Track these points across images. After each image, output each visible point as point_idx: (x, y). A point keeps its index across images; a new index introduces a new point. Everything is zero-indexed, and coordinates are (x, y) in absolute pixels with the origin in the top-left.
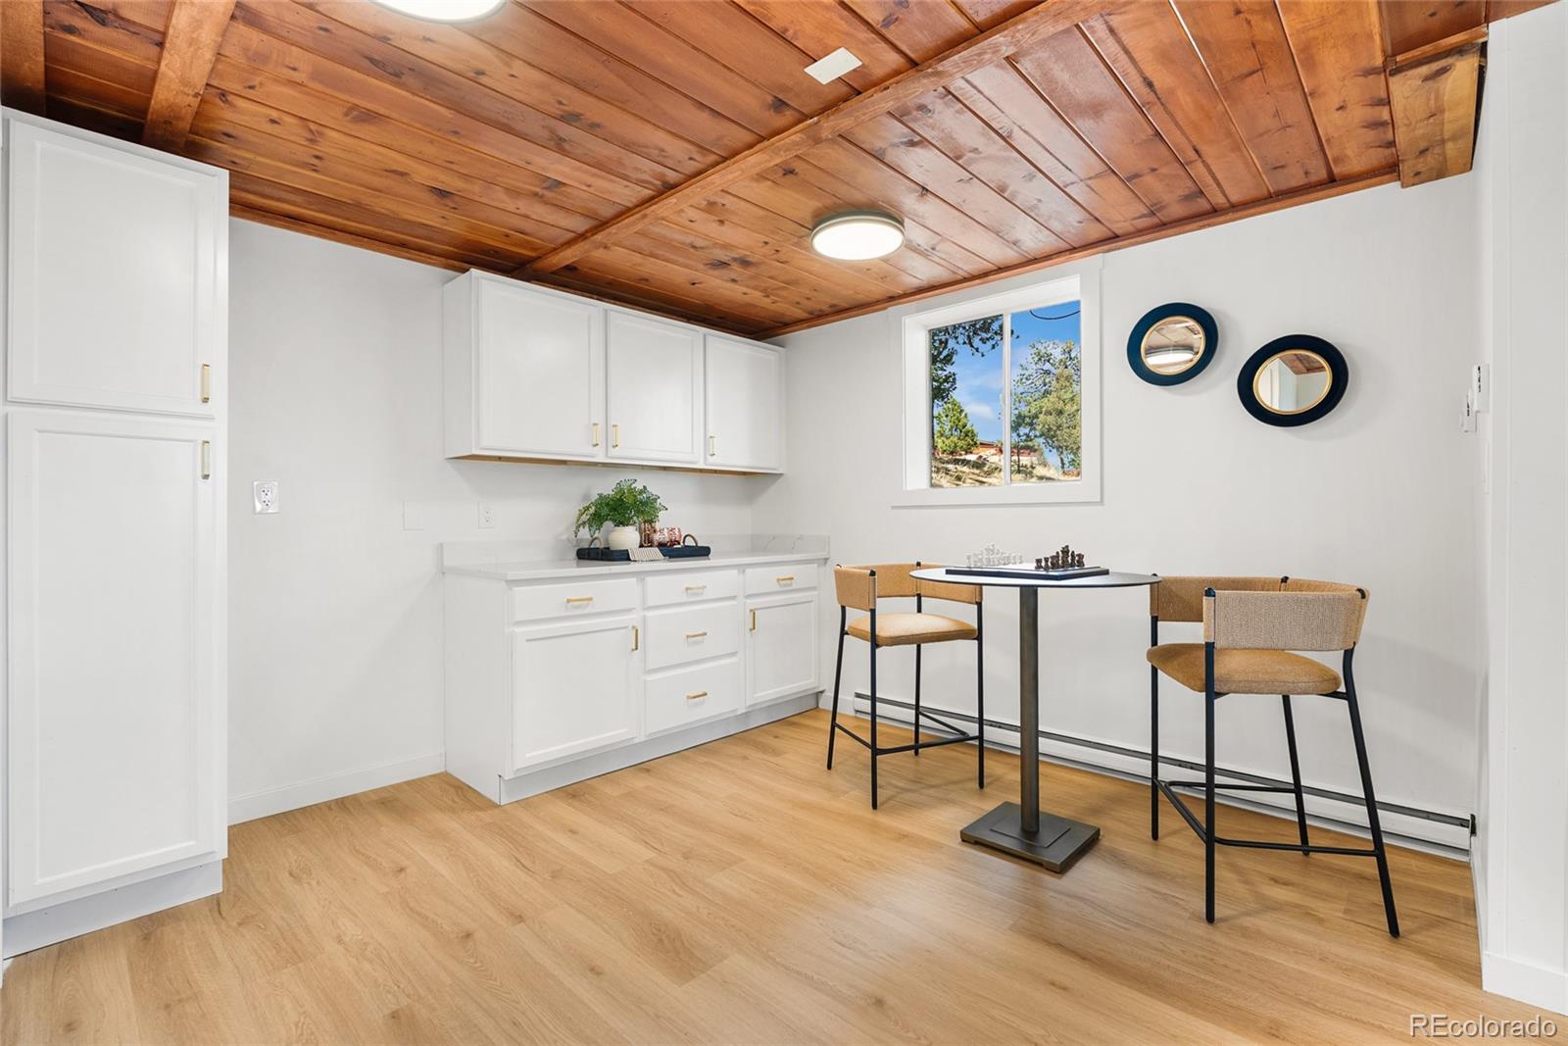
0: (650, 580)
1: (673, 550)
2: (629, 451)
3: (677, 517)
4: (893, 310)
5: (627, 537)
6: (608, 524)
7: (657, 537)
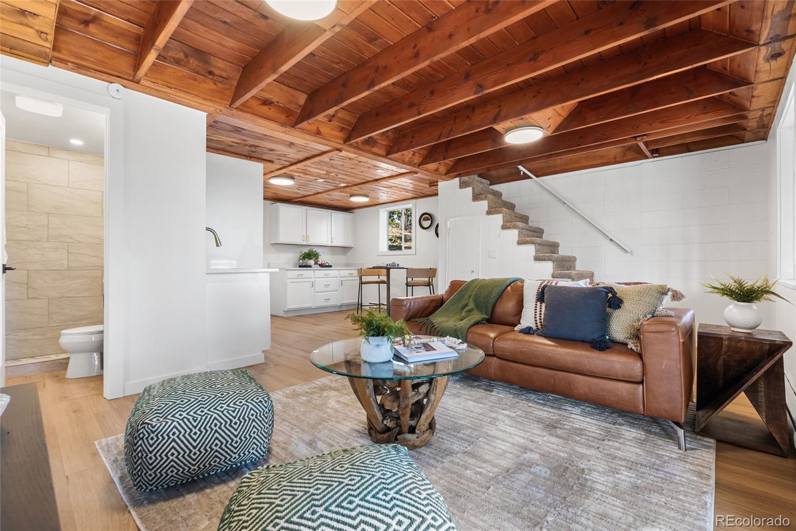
0: (316, 271)
1: (322, 266)
2: (312, 242)
3: (324, 258)
4: (378, 207)
5: (312, 262)
6: (307, 259)
7: (319, 263)
